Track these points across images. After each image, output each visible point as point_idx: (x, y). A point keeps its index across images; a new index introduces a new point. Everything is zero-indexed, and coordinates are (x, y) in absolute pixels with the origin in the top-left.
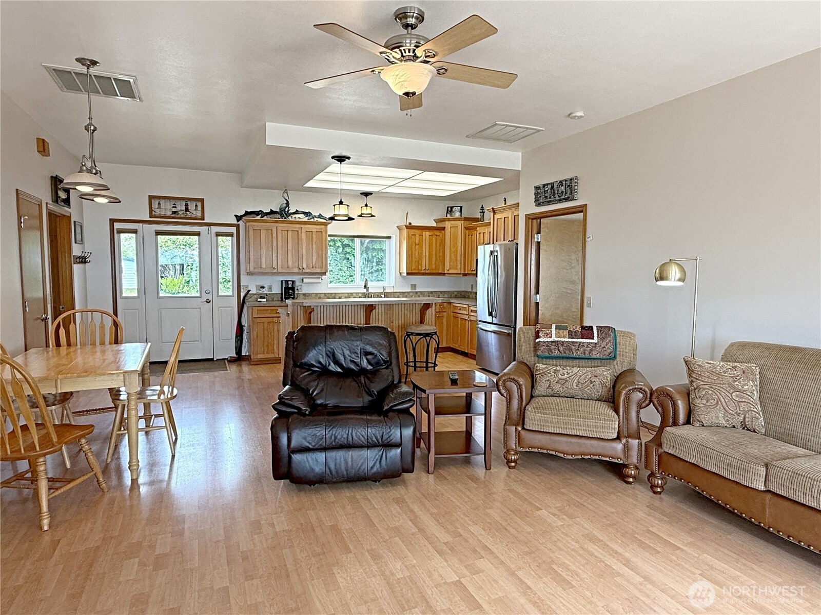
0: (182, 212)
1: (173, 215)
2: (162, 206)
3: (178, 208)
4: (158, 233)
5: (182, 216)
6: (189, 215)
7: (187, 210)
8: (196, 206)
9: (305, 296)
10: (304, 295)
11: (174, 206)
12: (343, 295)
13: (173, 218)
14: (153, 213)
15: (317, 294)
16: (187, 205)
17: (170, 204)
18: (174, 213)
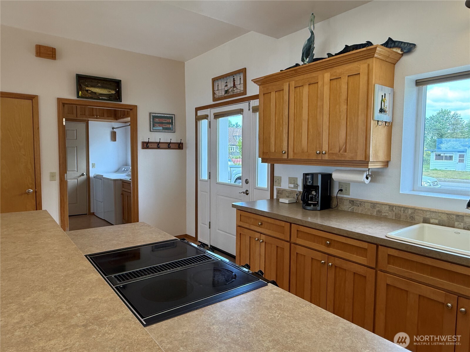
0: (231, 89)
1: (226, 95)
2: (220, 88)
3: (229, 86)
4: (217, 116)
5: (231, 93)
6: (236, 91)
7: (234, 86)
8: (240, 79)
9: (353, 205)
10: (352, 202)
11: (226, 84)
12: (433, 215)
13: (225, 98)
14: (215, 96)
15: (374, 205)
16: (234, 80)
17: (224, 83)
18: (226, 92)
